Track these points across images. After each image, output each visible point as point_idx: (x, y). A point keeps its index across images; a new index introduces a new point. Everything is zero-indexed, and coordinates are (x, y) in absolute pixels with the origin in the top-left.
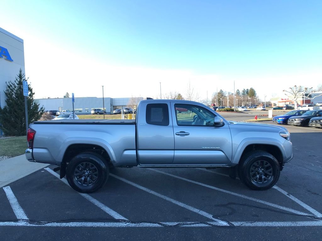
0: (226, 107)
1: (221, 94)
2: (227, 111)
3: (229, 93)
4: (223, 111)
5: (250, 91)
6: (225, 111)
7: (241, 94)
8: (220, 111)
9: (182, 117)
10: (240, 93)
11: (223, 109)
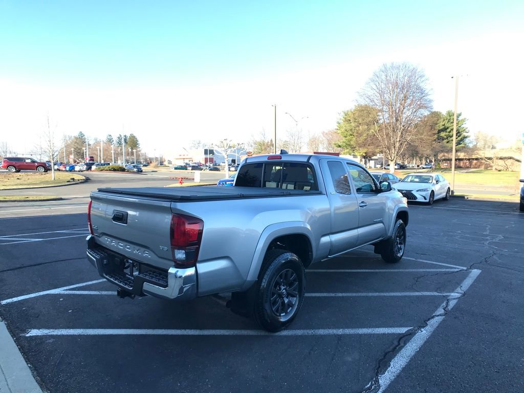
0: (111, 164)
1: (80, 140)
2: (115, 170)
3: (96, 139)
4: (107, 170)
5: (130, 138)
6: (110, 170)
7: (115, 142)
8: (102, 170)
9: (29, 181)
10: (113, 141)
11: (107, 167)
